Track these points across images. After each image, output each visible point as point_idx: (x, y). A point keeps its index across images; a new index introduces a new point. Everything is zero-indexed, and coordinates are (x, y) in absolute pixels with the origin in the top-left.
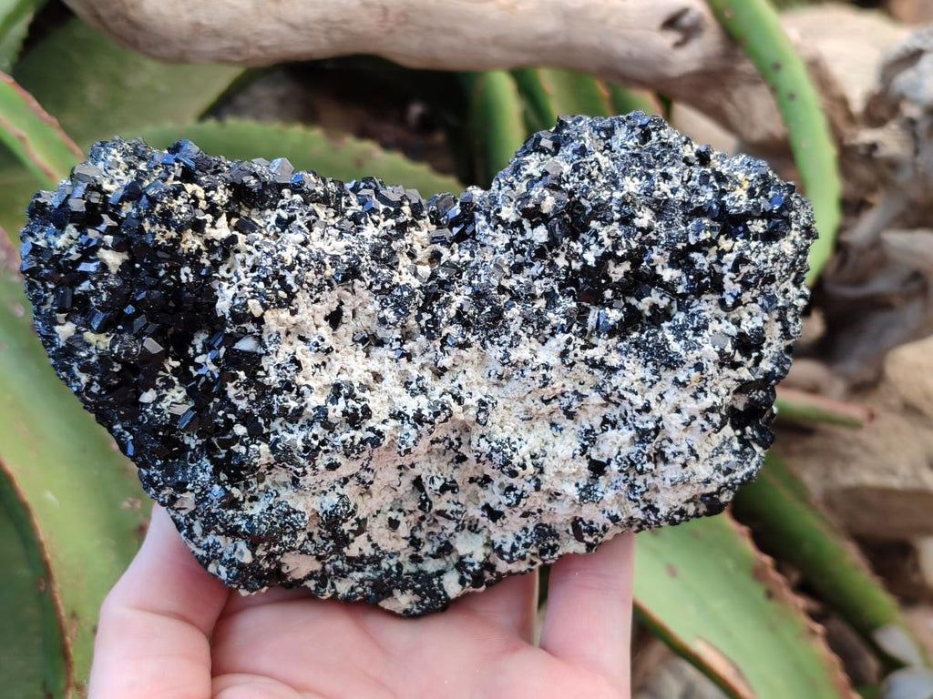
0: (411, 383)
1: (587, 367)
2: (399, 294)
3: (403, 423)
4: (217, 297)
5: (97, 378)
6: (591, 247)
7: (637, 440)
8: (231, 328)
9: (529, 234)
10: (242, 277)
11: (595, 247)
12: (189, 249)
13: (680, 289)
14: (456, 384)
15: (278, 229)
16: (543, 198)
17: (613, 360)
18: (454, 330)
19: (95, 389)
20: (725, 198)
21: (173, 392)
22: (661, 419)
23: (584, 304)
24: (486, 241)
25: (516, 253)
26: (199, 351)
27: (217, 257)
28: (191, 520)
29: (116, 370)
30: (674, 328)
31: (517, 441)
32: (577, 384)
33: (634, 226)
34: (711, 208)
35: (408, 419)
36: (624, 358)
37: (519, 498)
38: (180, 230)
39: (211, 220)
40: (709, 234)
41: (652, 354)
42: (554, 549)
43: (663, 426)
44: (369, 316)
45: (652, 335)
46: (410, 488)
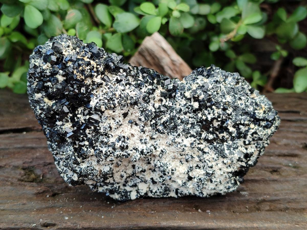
0: (142, 140)
1: (197, 150)
2: (148, 113)
3: (136, 152)
4: (91, 100)
5: (44, 113)
6: (211, 114)
7: (205, 174)
8: (93, 111)
9: (192, 103)
10: (101, 96)
11: (212, 114)
12: (87, 83)
13: (233, 135)
14: (156, 143)
15: (116, 82)
16: (201, 94)
17: (206, 150)
18: (161, 128)
19: (43, 116)
20: (256, 111)
21: (67, 124)
22: (214, 171)
23: (203, 130)
24: (178, 101)
25: (186, 108)
26: (79, 113)
27: (94, 87)
28: (60, 160)
29: (52, 113)
30: (227, 146)
31: (169, 164)
32: (193, 153)
33: (226, 112)
34: (251, 113)
35: (139, 151)
36: (210, 150)
37: (164, 180)
38: (86, 77)
39: (96, 75)
40: (248, 122)
41: (219, 152)
42: (168, 194)
43: (214, 173)
44: (136, 116)
45: (220, 146)
46: (131, 167)
